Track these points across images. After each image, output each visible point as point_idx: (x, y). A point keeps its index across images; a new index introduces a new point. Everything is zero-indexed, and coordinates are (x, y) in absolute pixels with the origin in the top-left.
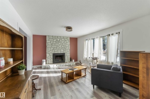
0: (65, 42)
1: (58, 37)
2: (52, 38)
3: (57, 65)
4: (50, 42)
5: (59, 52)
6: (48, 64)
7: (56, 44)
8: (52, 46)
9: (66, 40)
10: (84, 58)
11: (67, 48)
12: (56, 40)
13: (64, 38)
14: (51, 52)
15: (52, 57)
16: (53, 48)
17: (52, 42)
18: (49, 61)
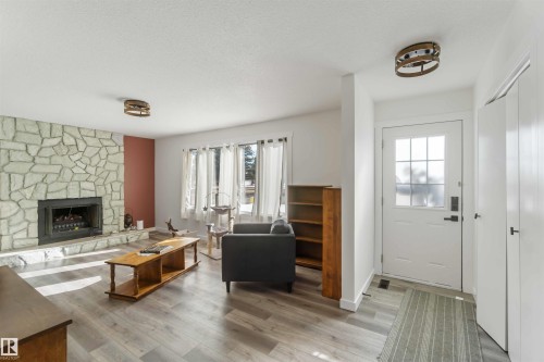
0: (103, 152)
1: (67, 130)
2: (35, 130)
3: (63, 250)
4: (23, 147)
5: (74, 194)
6: (13, 249)
7: (58, 159)
8: (35, 169)
9: (106, 143)
10: (183, 211)
11: (113, 177)
12: (55, 141)
13: (98, 135)
14: (28, 193)
15: (33, 216)
16: (38, 178)
17: (33, 150)
18: (16, 236)
